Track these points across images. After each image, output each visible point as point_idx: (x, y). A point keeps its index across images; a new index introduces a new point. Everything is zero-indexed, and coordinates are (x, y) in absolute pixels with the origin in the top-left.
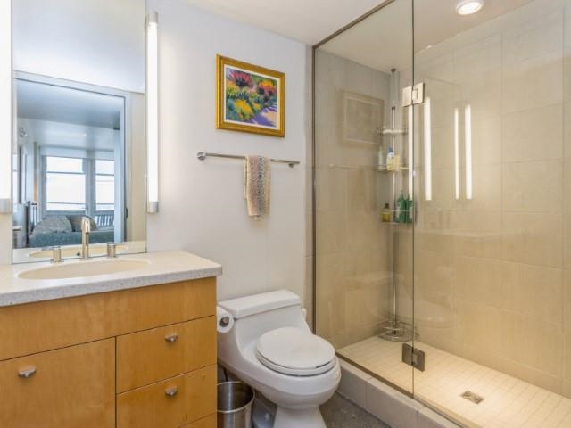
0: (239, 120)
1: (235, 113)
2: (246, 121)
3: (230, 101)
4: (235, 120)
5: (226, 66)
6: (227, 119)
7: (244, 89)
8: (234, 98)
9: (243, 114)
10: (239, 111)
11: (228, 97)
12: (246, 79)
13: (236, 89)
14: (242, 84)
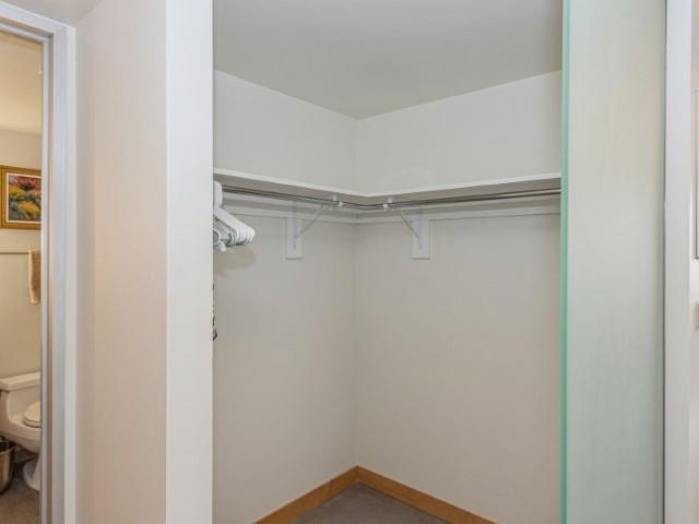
0: (25, 219)
1: (20, 213)
2: (32, 219)
3: (13, 204)
4: (20, 219)
5: (8, 174)
6: (10, 219)
7: (30, 192)
8: (18, 200)
9: (29, 214)
10: (24, 212)
11: (11, 200)
12: (32, 183)
13: (21, 192)
14: (27, 187)
